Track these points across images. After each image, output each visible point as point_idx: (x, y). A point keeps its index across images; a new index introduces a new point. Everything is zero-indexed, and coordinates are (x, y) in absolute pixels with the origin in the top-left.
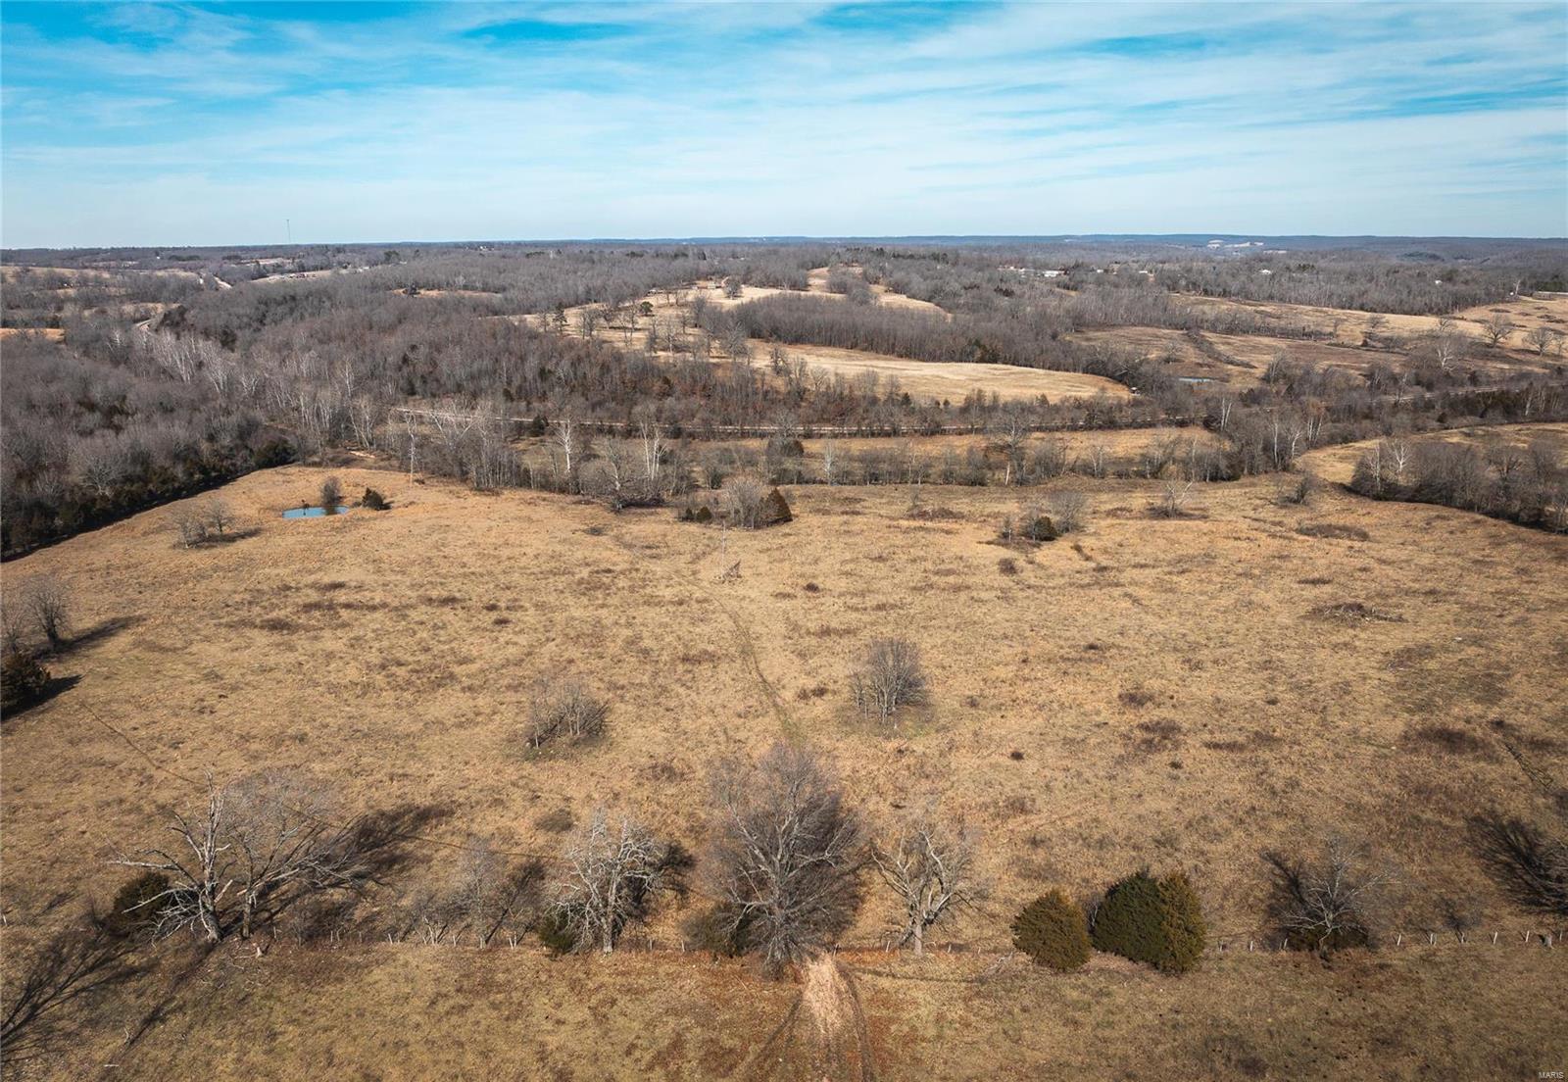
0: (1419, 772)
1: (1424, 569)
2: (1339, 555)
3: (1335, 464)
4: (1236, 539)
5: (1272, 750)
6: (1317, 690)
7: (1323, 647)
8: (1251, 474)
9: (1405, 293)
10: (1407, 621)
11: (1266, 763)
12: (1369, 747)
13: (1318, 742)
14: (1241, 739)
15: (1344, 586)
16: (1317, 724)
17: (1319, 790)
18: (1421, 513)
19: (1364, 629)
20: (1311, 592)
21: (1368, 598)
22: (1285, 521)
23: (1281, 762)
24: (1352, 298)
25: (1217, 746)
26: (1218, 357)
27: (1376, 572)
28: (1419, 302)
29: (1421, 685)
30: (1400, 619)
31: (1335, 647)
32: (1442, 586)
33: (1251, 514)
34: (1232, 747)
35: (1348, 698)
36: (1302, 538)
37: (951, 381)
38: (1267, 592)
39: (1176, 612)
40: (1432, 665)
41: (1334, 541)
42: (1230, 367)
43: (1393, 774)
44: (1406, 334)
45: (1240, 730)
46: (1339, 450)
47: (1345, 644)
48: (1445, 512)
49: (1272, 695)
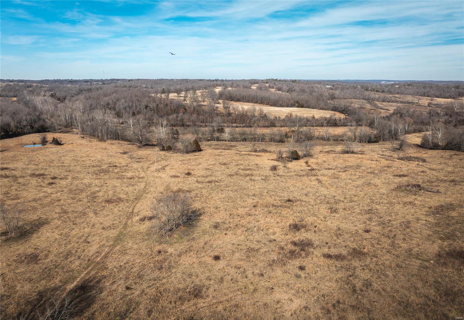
0: (447, 280)
1: (449, 172)
2: (413, 167)
3: (415, 138)
4: (371, 160)
5: (360, 260)
6: (393, 225)
7: (399, 204)
8: (383, 141)
9: (442, 92)
10: (441, 193)
11: (355, 268)
12: (417, 261)
13: (388, 256)
14: (344, 252)
15: (413, 178)
16: (389, 245)
17: (384, 290)
18: (448, 153)
19: (420, 196)
20: (398, 180)
21: (423, 182)
22: (393, 155)
23: (363, 269)
24: (425, 93)
25: (329, 256)
26: (378, 107)
27: (428, 173)
28: (447, 95)
29: (448, 224)
30: (438, 192)
31: (405, 204)
32: (457, 179)
33: (381, 153)
34: (339, 257)
35: (408, 230)
36: (398, 161)
37: (284, 112)
38: (378, 179)
39: (335, 187)
40: (454, 214)
41: (412, 162)
42: (381, 110)
43: (431, 279)
44: (442, 103)
45: (346, 247)
46: (417, 134)
47: (410, 202)
48: (458, 153)
49: (368, 228)
